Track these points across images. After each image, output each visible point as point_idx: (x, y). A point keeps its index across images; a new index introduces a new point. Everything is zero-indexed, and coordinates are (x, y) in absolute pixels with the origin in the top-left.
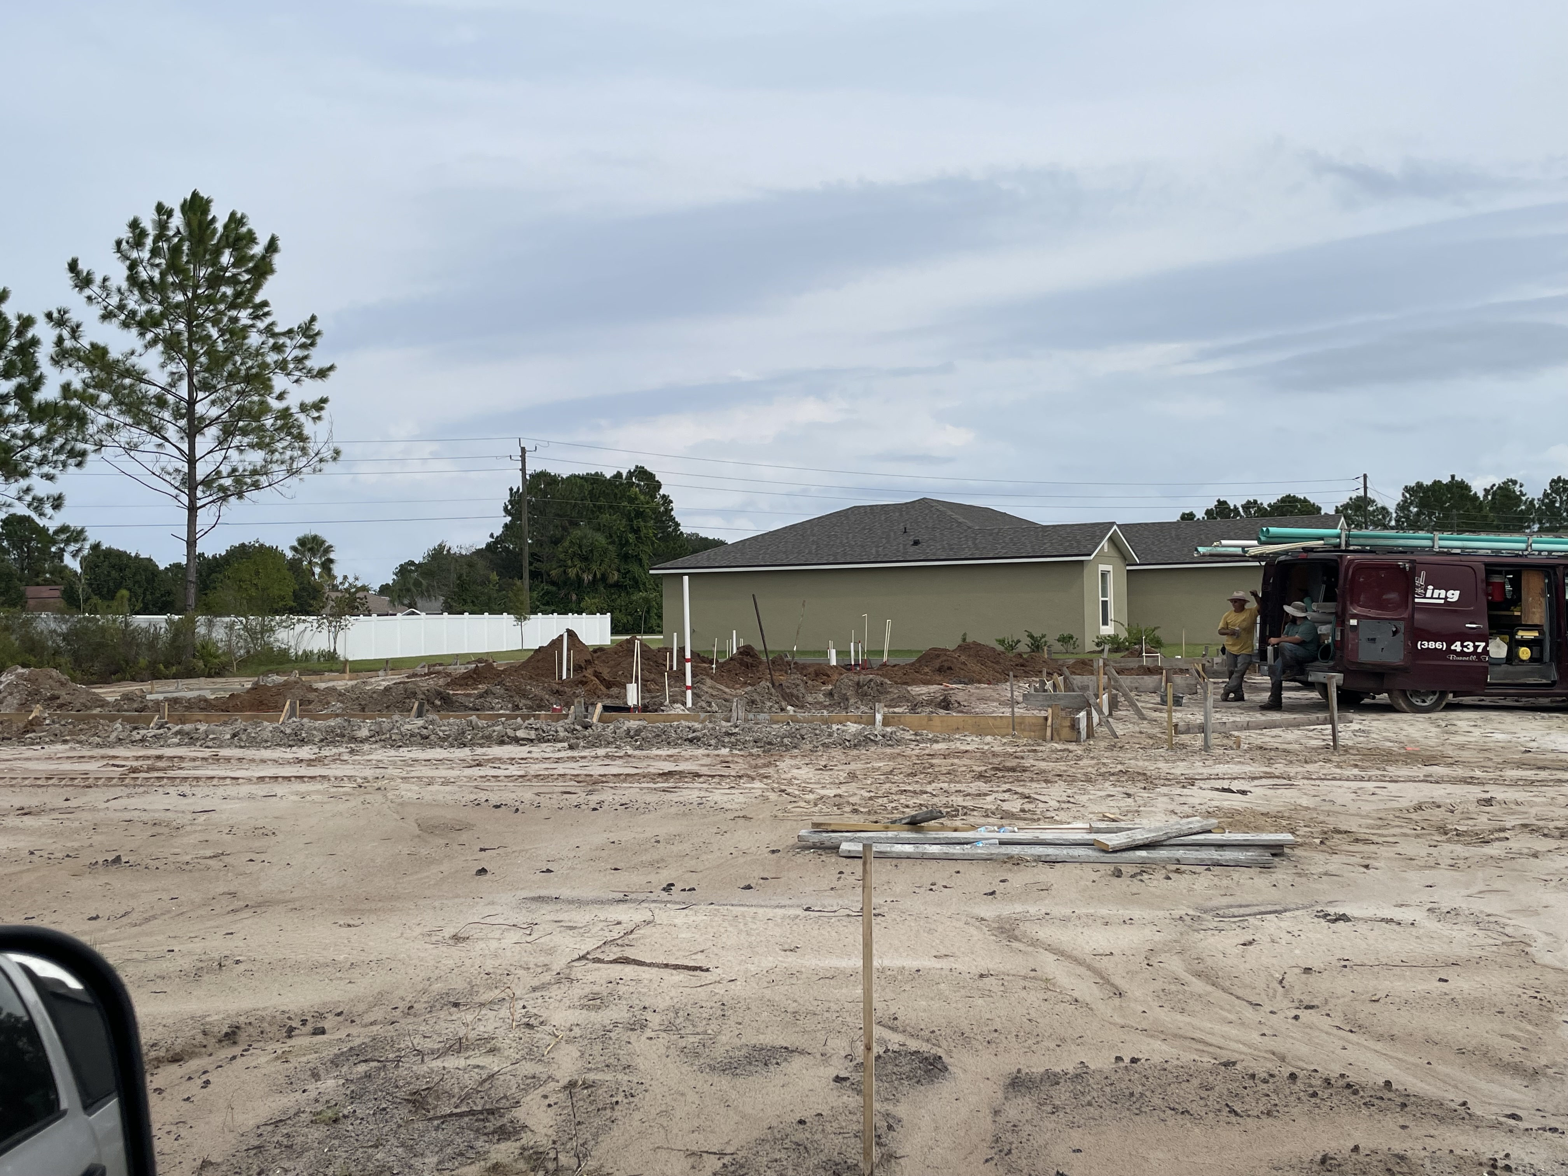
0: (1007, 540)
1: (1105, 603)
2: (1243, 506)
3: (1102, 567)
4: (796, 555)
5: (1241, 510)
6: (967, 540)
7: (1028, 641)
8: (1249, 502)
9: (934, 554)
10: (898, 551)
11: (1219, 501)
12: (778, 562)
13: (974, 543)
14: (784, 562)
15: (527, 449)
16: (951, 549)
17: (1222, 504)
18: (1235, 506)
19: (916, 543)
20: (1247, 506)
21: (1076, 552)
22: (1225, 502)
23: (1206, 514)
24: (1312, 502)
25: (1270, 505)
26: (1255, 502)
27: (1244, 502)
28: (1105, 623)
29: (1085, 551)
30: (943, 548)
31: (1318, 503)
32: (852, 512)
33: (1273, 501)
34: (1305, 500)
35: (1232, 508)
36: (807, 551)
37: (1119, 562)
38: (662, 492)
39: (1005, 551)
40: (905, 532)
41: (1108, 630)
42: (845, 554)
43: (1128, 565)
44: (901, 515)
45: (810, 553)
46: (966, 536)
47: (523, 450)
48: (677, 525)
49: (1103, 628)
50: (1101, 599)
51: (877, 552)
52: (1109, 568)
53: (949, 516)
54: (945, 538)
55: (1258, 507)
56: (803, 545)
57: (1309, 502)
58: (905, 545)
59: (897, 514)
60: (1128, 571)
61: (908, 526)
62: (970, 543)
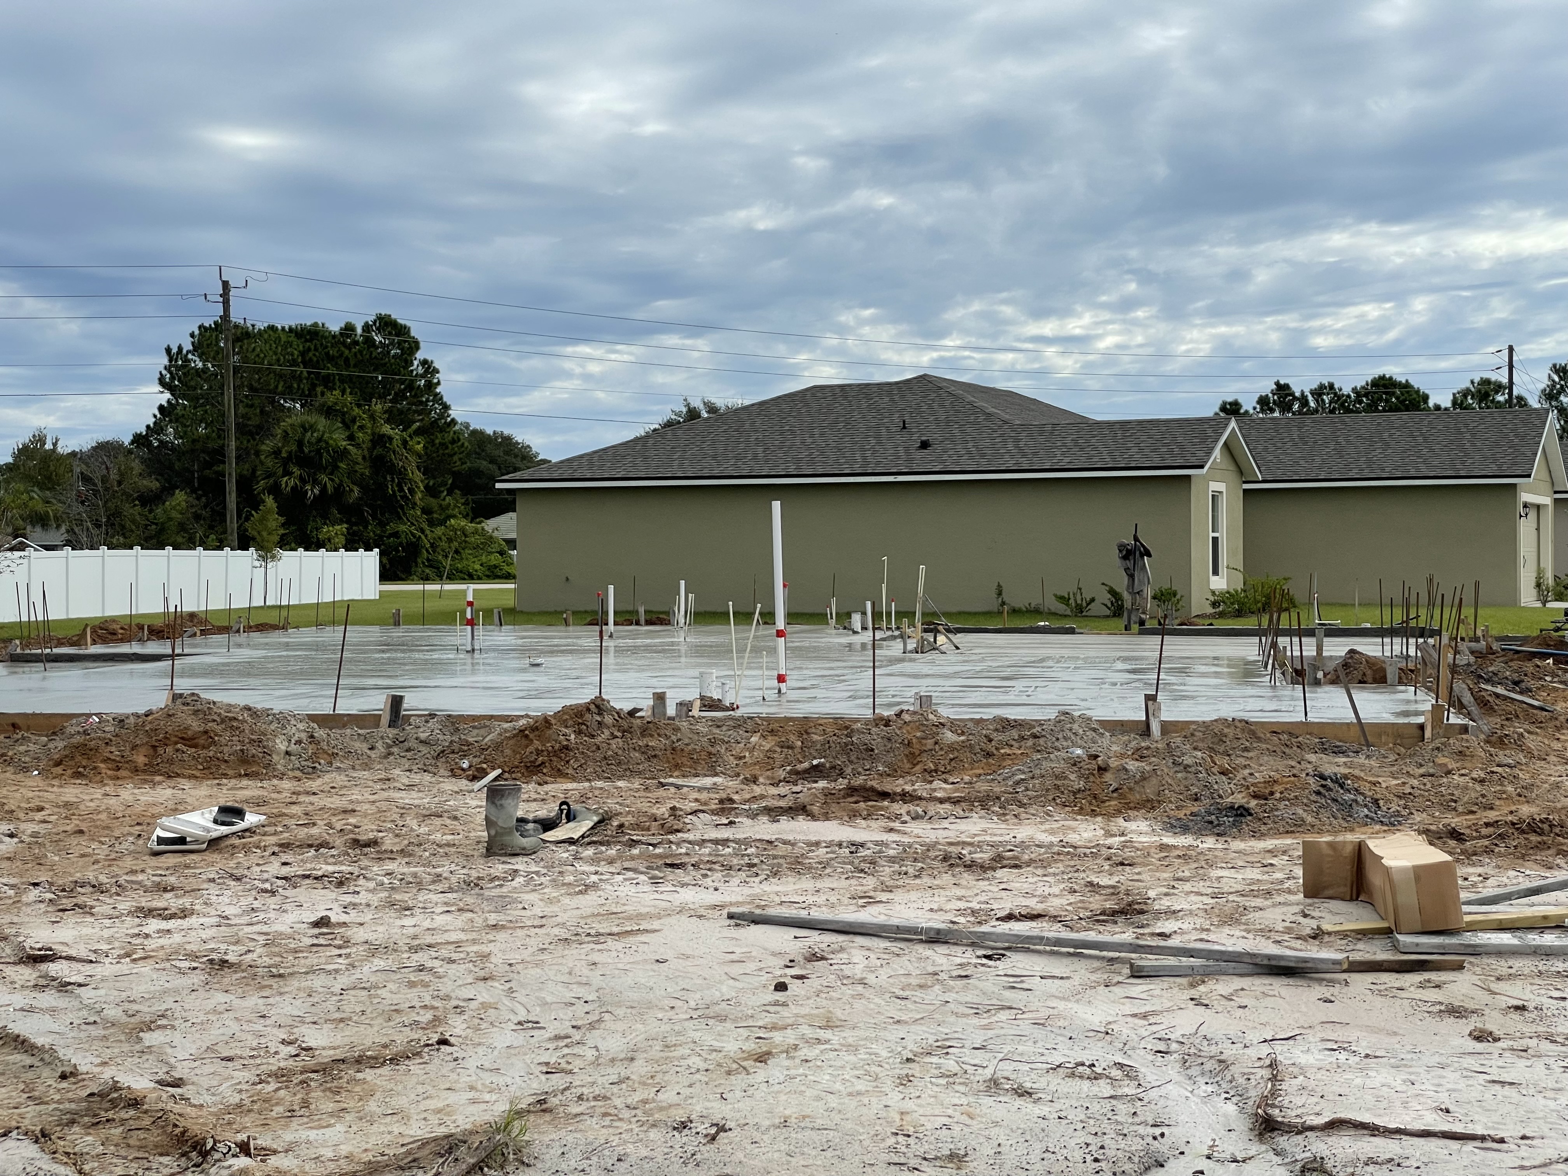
0: (1068, 441)
1: (1215, 540)
2: (1312, 393)
3: (1215, 486)
4: (732, 462)
5: (1310, 398)
6: (1005, 441)
7: (1106, 598)
8: (1322, 387)
9: (957, 463)
10: (899, 458)
11: (1277, 384)
12: (706, 473)
13: (1017, 447)
14: (716, 472)
15: (232, 284)
16: (983, 455)
17: (1282, 389)
18: (1302, 392)
19: (925, 445)
20: (1318, 393)
21: (1180, 462)
22: (1286, 387)
23: (1258, 402)
24: (1416, 387)
25: (1354, 390)
26: (1331, 386)
27: (1315, 386)
28: (1216, 572)
29: (1194, 461)
30: (969, 453)
31: (1424, 389)
32: (813, 395)
33: (1360, 383)
34: (1407, 385)
35: (1298, 394)
36: (750, 457)
37: (1233, 476)
38: (420, 355)
39: (1067, 460)
40: (904, 427)
41: (1219, 583)
42: (812, 462)
43: (1245, 482)
44: (892, 400)
45: (755, 457)
46: (1002, 436)
47: (226, 285)
48: (446, 407)
49: (1213, 579)
50: (1212, 535)
51: (864, 458)
52: (1220, 487)
53: (969, 403)
54: (968, 438)
55: (1335, 394)
56: (742, 446)
57: (1412, 387)
58: (907, 449)
59: (887, 399)
60: (1245, 491)
61: (907, 418)
62: (1010, 446)
